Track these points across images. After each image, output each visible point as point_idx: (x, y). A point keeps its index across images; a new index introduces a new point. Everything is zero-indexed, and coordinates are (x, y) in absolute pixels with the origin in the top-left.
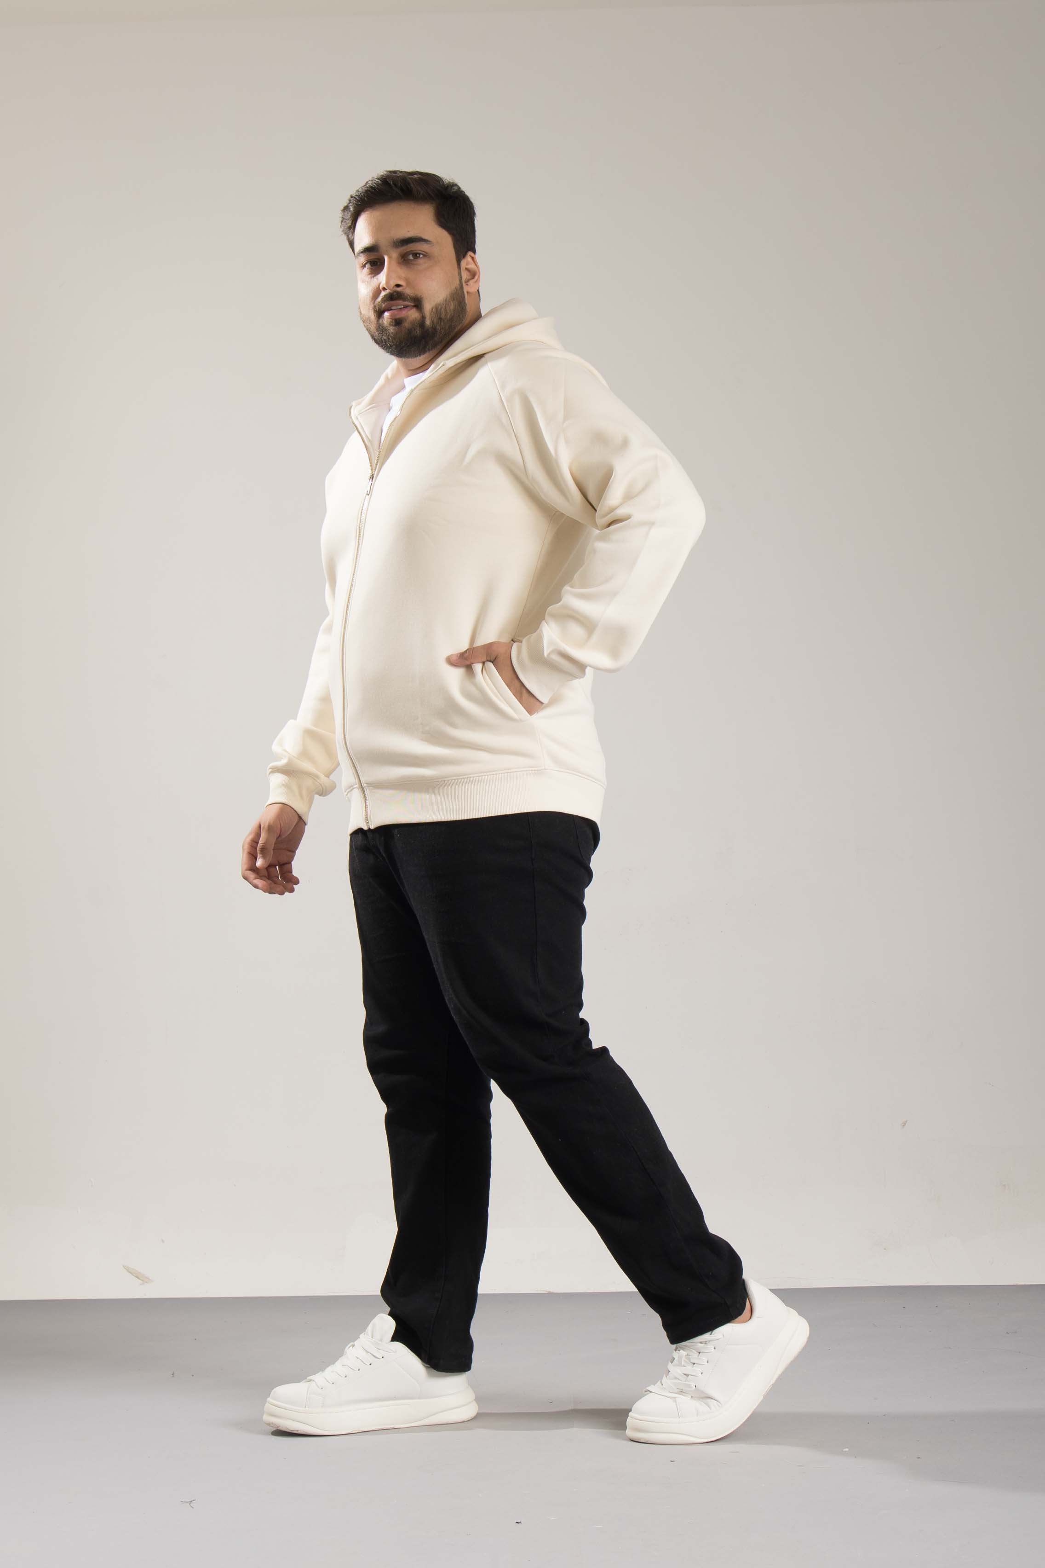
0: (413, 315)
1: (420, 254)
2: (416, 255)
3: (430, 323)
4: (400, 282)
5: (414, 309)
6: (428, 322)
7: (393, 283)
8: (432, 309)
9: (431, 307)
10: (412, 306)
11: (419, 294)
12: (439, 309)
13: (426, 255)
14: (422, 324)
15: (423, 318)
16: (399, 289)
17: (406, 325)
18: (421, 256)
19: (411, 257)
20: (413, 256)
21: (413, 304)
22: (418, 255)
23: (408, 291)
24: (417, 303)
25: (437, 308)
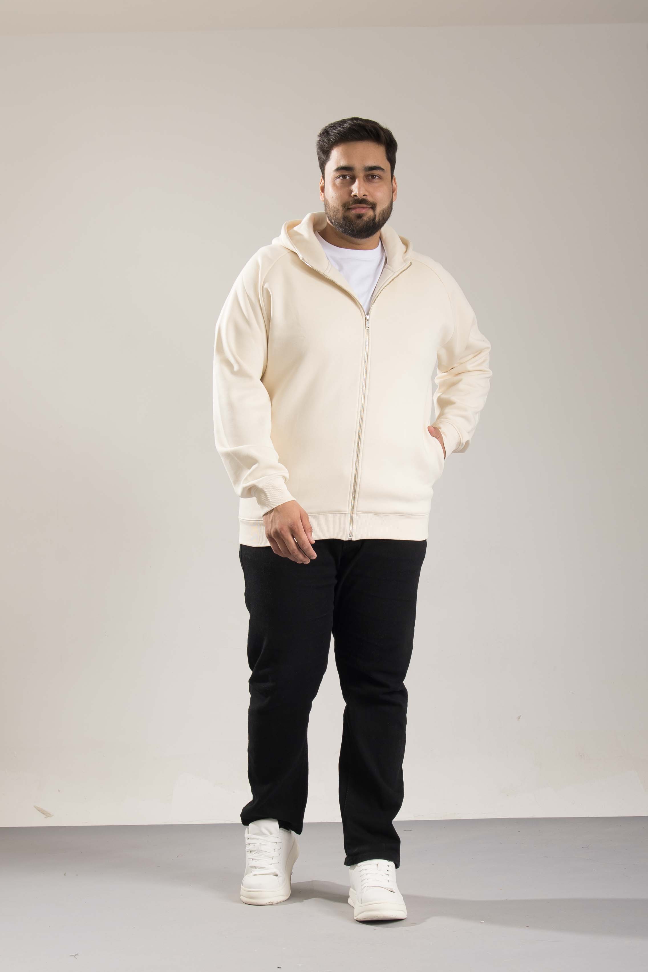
0: (370, 213)
1: (375, 176)
2: (373, 177)
3: (378, 220)
4: (367, 194)
5: (371, 209)
6: (377, 219)
7: (362, 193)
8: (381, 211)
9: (380, 210)
10: (369, 208)
11: (375, 201)
12: (384, 212)
13: (380, 178)
14: (374, 219)
15: (375, 216)
16: (364, 197)
17: (365, 218)
18: (377, 177)
19: (370, 178)
20: (371, 177)
21: (370, 207)
22: (374, 176)
23: (370, 199)
24: (373, 206)
25: (383, 211)
